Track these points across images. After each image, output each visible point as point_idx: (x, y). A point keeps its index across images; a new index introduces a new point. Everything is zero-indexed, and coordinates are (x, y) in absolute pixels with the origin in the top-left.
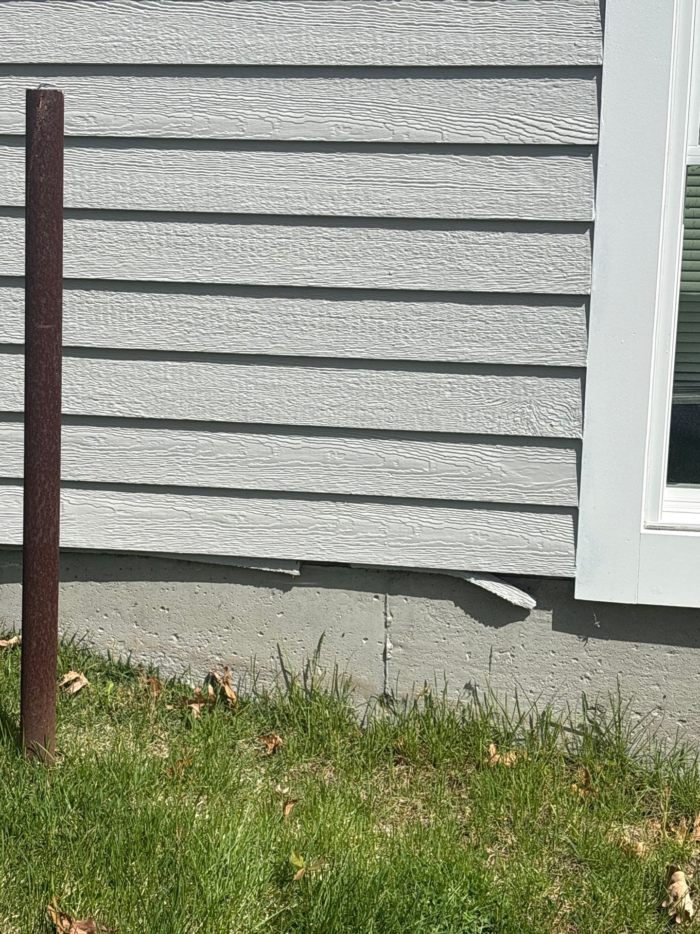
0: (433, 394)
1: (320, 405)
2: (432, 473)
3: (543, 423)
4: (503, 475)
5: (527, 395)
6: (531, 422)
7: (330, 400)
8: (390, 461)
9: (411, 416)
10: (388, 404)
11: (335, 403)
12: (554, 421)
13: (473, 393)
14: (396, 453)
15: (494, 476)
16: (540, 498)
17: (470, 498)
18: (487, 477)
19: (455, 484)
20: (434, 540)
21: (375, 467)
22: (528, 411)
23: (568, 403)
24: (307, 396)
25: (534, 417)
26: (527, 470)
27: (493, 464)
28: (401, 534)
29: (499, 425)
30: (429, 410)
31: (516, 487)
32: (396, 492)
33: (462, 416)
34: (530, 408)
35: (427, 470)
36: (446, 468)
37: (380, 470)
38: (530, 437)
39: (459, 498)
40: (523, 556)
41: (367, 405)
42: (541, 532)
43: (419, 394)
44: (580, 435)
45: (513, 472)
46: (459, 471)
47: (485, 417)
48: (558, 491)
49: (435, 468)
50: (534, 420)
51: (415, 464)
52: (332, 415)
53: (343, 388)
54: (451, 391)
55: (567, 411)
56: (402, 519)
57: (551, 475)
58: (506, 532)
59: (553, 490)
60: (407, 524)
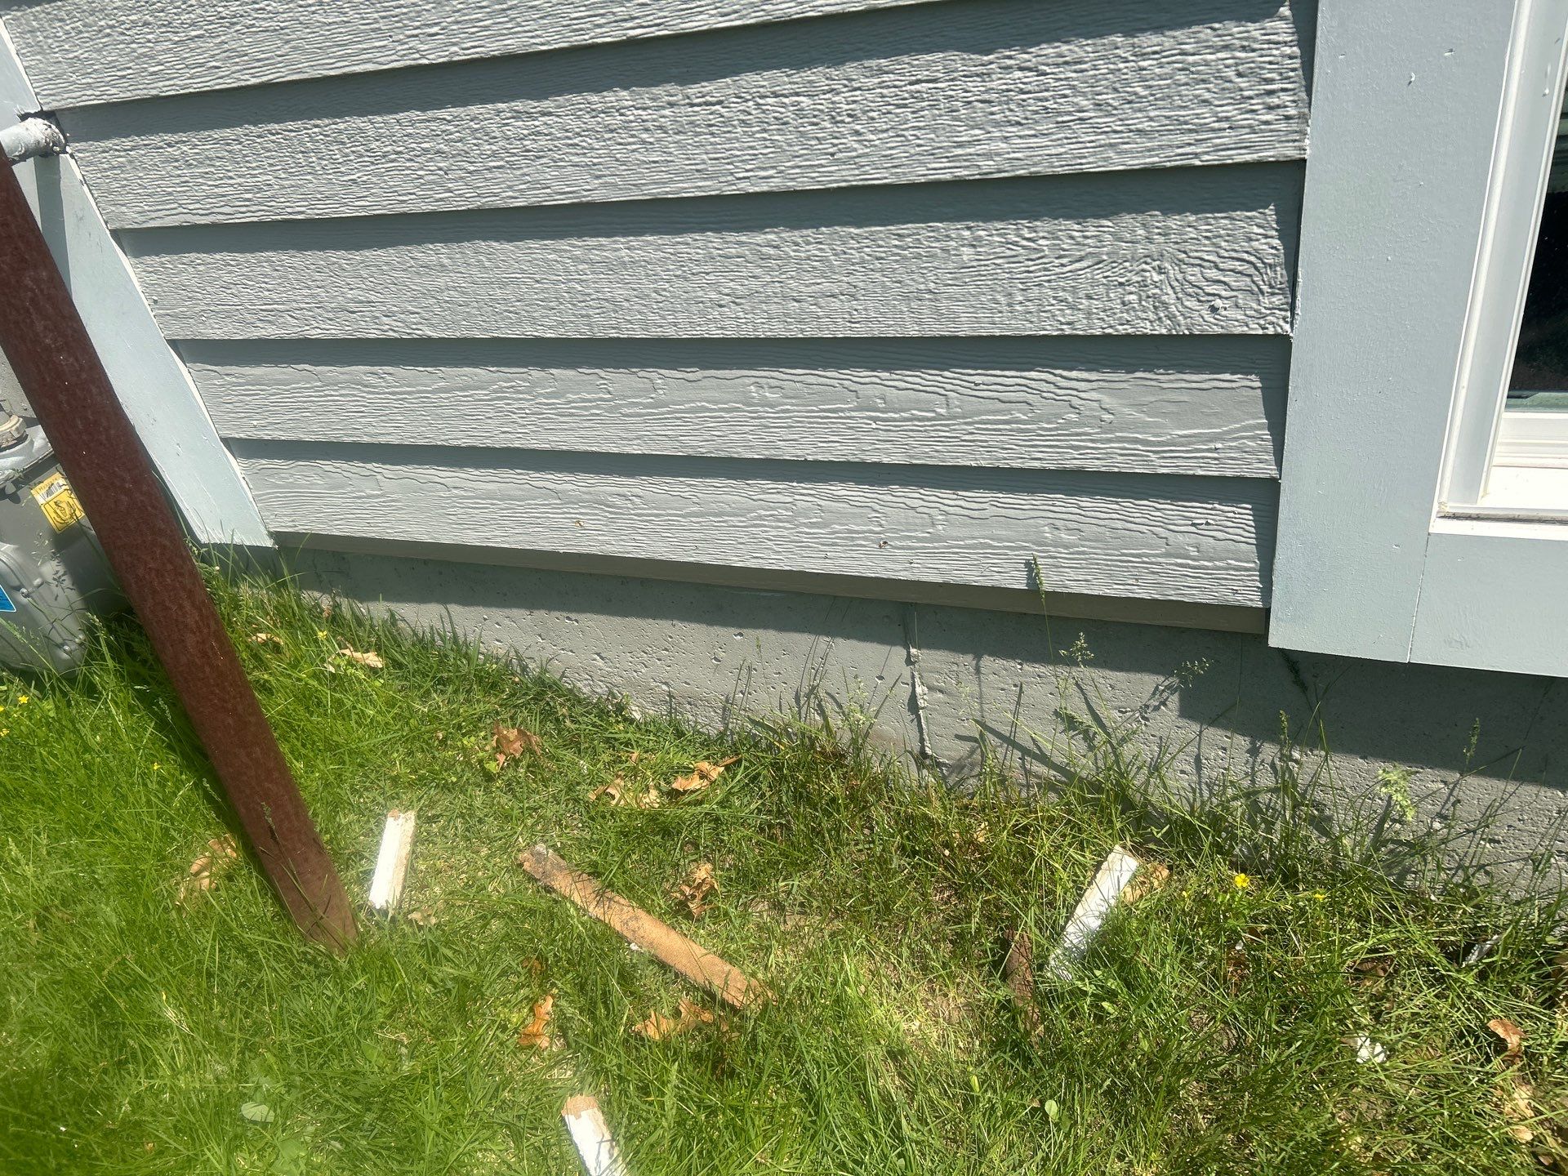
0: (934, 256)
1: (713, 296)
2: (954, 418)
3: (1191, 303)
4: (1106, 416)
5: (1150, 240)
6: (1164, 303)
7: (731, 284)
8: (868, 397)
9: (894, 306)
10: (845, 286)
11: (740, 290)
12: (1220, 297)
13: (1023, 247)
14: (878, 381)
15: (1085, 420)
16: (1192, 463)
17: (1037, 464)
18: (1070, 423)
19: (1002, 438)
20: (973, 538)
21: (842, 410)
22: (1156, 278)
23: (1256, 253)
24: (686, 279)
25: (1170, 291)
26: (1158, 404)
27: (1083, 395)
28: (912, 527)
29: (1089, 314)
30: (930, 292)
31: (1136, 441)
32: (889, 455)
33: (1002, 300)
34: (1160, 270)
35: (943, 411)
36: (982, 408)
37: (853, 414)
38: (1162, 335)
39: (1016, 464)
40: (1156, 569)
41: (803, 289)
42: (1193, 525)
43: (904, 258)
44: (1287, 327)
45: (1126, 410)
46: (1009, 412)
47: (1055, 298)
48: (1231, 448)
49: (959, 407)
50: (1170, 298)
51: (918, 401)
52: (741, 315)
53: (750, 257)
54: (974, 246)
55: (1252, 271)
56: (908, 502)
57: (1215, 414)
58: (1119, 524)
59: (1219, 446)
60: (919, 510)
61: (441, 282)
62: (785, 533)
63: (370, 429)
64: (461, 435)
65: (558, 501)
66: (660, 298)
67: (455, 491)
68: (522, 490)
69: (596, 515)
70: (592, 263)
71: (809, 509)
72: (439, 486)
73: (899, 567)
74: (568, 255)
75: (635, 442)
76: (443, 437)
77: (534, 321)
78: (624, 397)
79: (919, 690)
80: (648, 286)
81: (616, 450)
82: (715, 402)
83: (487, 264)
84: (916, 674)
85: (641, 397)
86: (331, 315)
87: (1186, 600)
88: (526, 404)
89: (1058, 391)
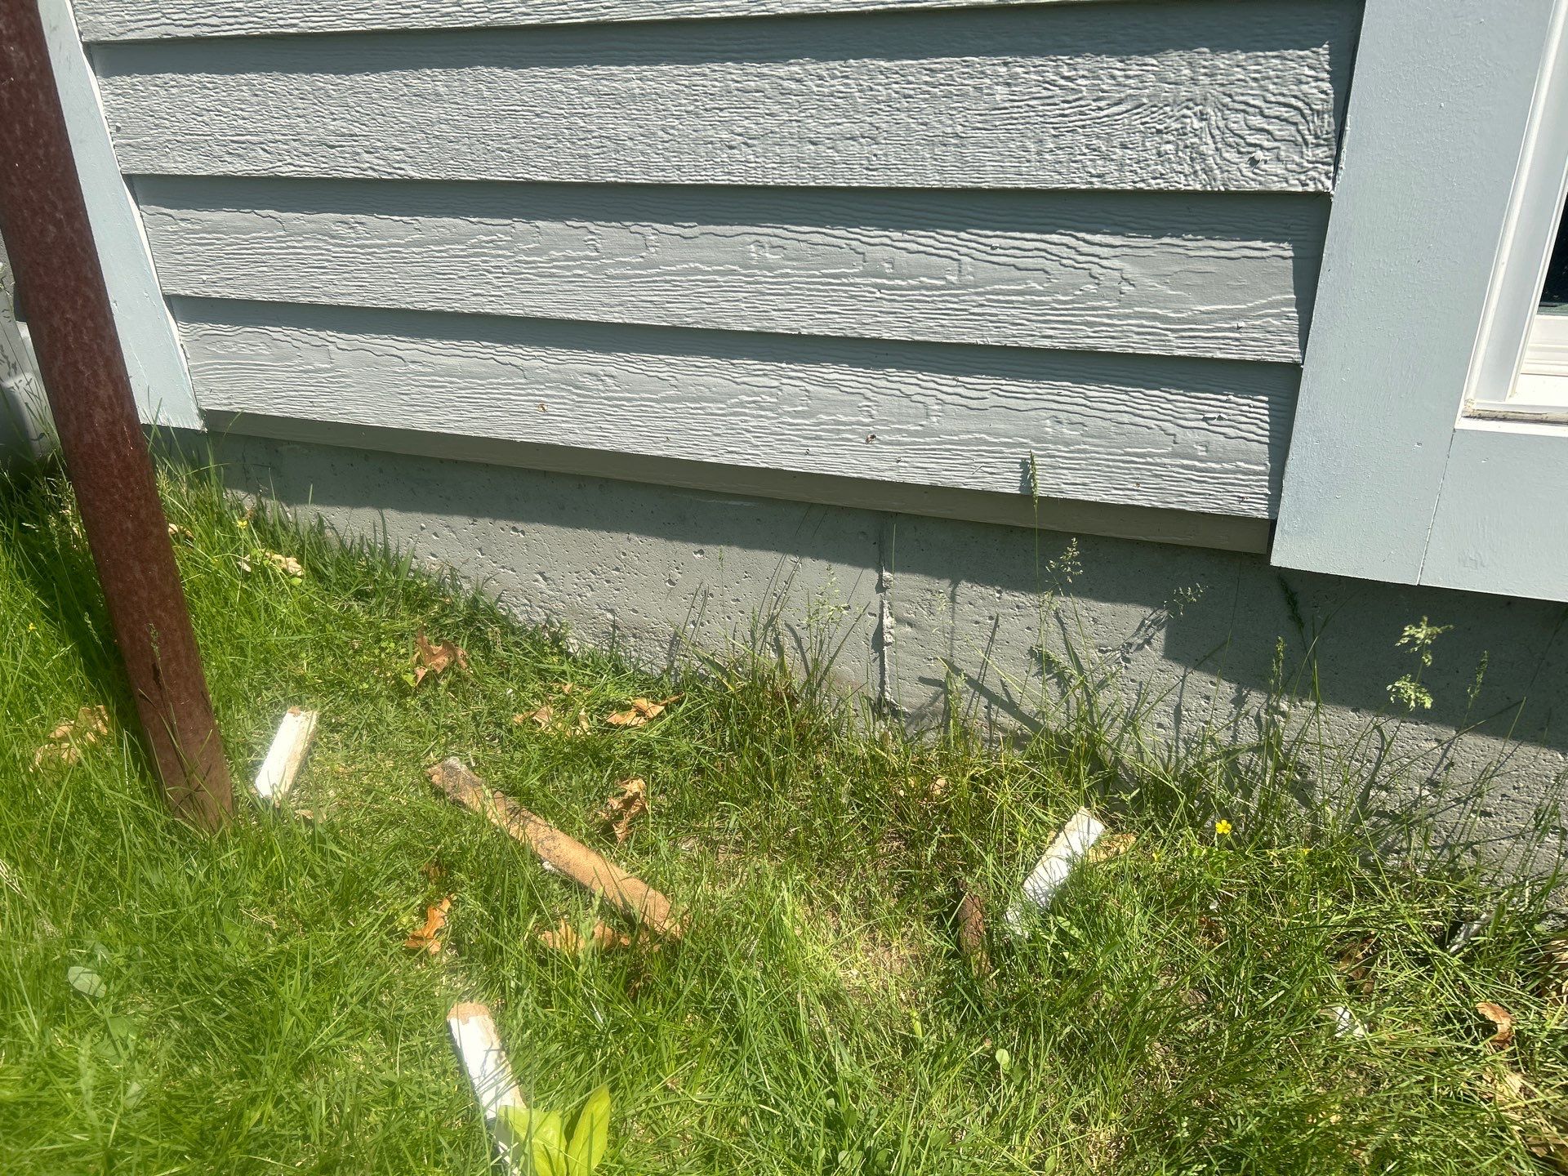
0: (965, 95)
1: (725, 135)
2: (965, 286)
3: (1231, 155)
4: (1126, 288)
5: (1194, 81)
6: (1201, 154)
7: (746, 122)
8: (876, 261)
9: (917, 152)
10: (867, 127)
11: (755, 130)
12: (1262, 148)
13: (1061, 87)
14: (888, 242)
15: (1105, 292)
16: (1211, 344)
17: (1047, 343)
18: (1088, 296)
19: (1013, 311)
20: (969, 432)
21: (846, 276)
22: (1197, 124)
23: (1305, 98)
24: (697, 115)
25: (1210, 141)
26: (1182, 275)
27: (1104, 263)
28: (904, 419)
29: (1121, 166)
30: (957, 136)
31: (1155, 317)
32: (890, 329)
33: (1033, 147)
34: (1202, 117)
35: (953, 279)
36: (997, 275)
37: (858, 280)
38: (1195, 193)
39: (1025, 342)
40: (1159, 470)
41: (822, 129)
42: (1205, 419)
43: (934, 96)
44: (1329, 183)
45: (1148, 281)
46: (1024, 280)
47: (1087, 146)
48: (1254, 327)
49: (972, 274)
50: (1209, 149)
51: (928, 266)
52: (752, 158)
53: (769, 92)
54: (1009, 85)
55: (1299, 119)
56: (903, 388)
57: (1240, 287)
58: (1126, 418)
59: (1242, 324)
60: (915, 398)
61: (434, 114)
62: (766, 423)
63: (332, 289)
64: (430, 297)
65: (523, 381)
66: (666, 137)
67: (412, 366)
68: (484, 366)
69: (563, 397)
70: (598, 94)
71: (796, 395)
72: (396, 360)
73: (885, 466)
74: (575, 85)
75: (617, 309)
76: (408, 300)
77: (526, 161)
78: (612, 256)
79: (888, 621)
80: (656, 122)
81: (595, 318)
82: (710, 264)
83: (486, 94)
84: (885, 602)
85: (630, 255)
86: (307, 150)
87: (1188, 508)
88: (505, 262)
89: (1080, 258)
